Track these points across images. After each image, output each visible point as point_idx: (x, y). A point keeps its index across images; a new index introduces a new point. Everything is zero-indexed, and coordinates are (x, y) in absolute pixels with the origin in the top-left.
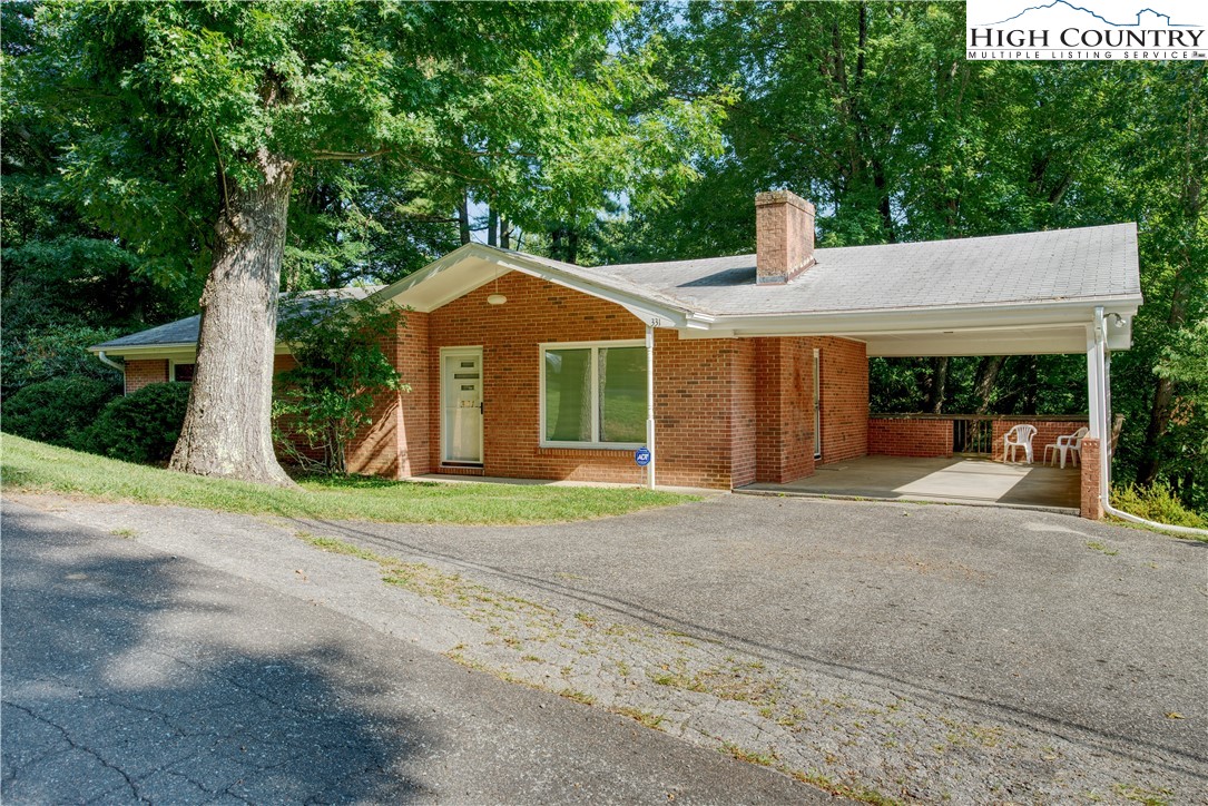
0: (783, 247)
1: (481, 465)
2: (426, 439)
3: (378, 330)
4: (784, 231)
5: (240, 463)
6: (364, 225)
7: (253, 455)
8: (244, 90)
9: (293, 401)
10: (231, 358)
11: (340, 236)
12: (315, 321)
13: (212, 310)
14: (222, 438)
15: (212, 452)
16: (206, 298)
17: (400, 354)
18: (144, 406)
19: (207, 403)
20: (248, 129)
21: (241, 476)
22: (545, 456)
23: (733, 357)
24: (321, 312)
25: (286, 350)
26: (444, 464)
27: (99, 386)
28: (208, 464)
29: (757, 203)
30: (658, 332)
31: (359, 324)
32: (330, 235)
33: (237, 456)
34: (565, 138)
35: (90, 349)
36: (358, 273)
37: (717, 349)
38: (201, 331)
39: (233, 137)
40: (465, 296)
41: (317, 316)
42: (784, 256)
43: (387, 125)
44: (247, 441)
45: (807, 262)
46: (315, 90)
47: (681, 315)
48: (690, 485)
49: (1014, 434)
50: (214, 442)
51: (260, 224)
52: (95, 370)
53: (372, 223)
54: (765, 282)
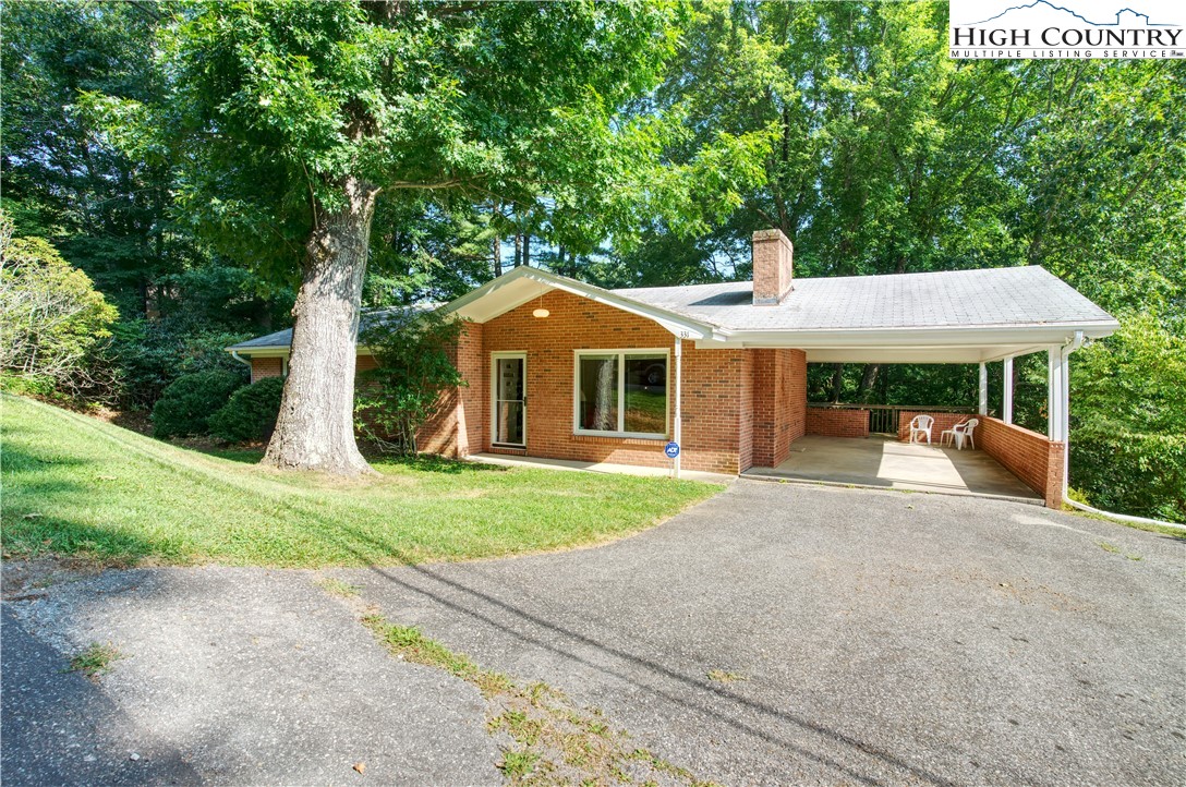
0: (775, 275)
1: (524, 448)
2: (479, 425)
3: (444, 337)
4: (777, 262)
5: (326, 455)
6: (428, 261)
7: (338, 447)
8: (329, 116)
9: (373, 397)
10: (318, 362)
11: (411, 271)
12: (392, 329)
13: (301, 320)
14: (309, 432)
15: (301, 445)
16: (297, 309)
17: (460, 357)
18: (259, 395)
19: (297, 401)
20: (334, 157)
21: (326, 466)
22: (578, 442)
23: (742, 364)
24: (397, 322)
25: (367, 351)
26: (494, 445)
27: (231, 376)
28: (297, 455)
29: (754, 239)
30: (685, 342)
31: (428, 332)
32: (403, 269)
33: (323, 449)
34: (620, 169)
35: (226, 349)
36: (423, 296)
37: (728, 357)
38: (293, 337)
39: (318, 160)
40: (513, 310)
41: (393, 325)
42: (777, 283)
43: (458, 151)
44: (331, 435)
45: (788, 289)
46: (395, 117)
47: (708, 329)
48: (702, 470)
49: (917, 421)
50: (302, 436)
51: (345, 244)
52: (230, 364)
53: (434, 260)
54: (760, 303)
